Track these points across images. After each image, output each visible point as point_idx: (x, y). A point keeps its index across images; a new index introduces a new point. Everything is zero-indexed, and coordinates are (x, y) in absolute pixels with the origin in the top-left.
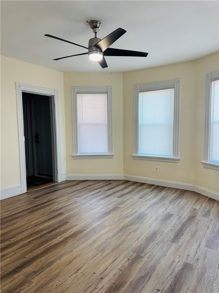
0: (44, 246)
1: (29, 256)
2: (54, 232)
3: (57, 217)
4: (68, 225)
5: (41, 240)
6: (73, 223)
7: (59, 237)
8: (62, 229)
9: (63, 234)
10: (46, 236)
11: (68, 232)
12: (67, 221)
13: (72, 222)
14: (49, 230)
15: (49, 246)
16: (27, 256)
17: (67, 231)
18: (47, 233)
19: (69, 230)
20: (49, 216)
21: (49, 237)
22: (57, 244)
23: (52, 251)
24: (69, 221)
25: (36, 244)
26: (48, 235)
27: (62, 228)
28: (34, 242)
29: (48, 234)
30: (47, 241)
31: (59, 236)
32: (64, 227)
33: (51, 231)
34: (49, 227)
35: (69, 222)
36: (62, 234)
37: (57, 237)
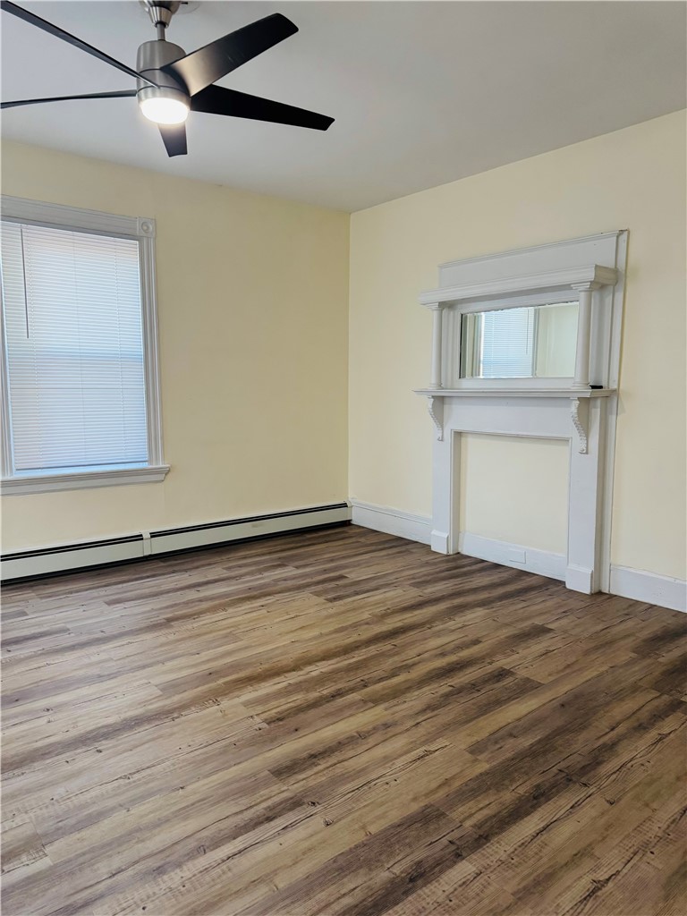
0: (354, 660)
1: (385, 646)
2: (325, 692)
3: (305, 755)
4: (275, 711)
5: (363, 675)
6: (253, 713)
7: (314, 674)
8: (299, 697)
9: (301, 682)
10: (351, 684)
11: (285, 684)
12: (273, 725)
13: (257, 719)
14: (340, 701)
15: (342, 658)
16: (389, 647)
17: (286, 688)
18: (347, 691)
19: (280, 690)
20: (339, 770)
21: (342, 678)
22: (323, 659)
23: (336, 648)
24: (265, 725)
25: (375, 669)
26: (346, 685)
27: (298, 702)
28: (380, 673)
29: (344, 688)
30: (350, 669)
31: (313, 678)
32: (289, 705)
33: (334, 696)
34: (339, 714)
35: (265, 721)
36: (305, 681)
37: (318, 676)
